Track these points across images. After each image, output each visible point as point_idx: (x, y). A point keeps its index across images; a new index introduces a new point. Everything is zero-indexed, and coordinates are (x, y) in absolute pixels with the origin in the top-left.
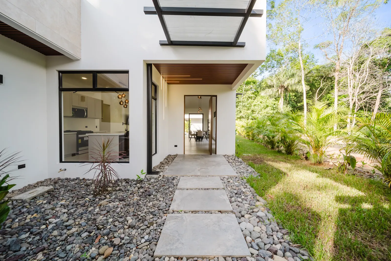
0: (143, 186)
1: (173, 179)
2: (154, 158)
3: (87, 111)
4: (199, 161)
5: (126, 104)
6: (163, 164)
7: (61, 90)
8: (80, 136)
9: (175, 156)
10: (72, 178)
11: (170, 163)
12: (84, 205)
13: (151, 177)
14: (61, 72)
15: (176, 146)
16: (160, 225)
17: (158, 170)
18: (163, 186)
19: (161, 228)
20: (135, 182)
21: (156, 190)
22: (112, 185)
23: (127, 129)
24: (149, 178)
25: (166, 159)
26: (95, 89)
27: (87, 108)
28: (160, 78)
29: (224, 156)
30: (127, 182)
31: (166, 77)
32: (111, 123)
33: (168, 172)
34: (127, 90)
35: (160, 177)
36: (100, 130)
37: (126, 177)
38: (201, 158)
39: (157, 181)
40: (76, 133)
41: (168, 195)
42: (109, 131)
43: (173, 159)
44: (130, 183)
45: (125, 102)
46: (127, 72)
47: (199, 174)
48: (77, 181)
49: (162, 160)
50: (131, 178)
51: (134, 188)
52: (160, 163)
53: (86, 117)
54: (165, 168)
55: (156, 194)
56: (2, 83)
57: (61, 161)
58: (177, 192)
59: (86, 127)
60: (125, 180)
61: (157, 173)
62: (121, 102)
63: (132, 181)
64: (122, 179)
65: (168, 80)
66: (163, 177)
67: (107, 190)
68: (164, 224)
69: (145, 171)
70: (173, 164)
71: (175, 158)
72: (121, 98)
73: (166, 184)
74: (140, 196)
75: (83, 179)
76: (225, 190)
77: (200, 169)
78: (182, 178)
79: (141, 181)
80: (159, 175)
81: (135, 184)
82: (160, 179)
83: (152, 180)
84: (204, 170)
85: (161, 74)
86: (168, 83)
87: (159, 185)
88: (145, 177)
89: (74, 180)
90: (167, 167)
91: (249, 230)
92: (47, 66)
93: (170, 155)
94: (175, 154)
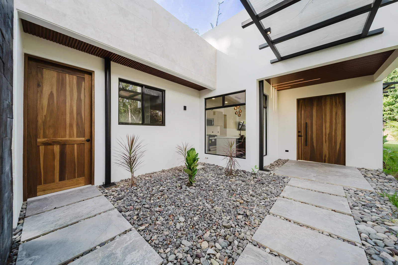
0: (256, 177)
1: (284, 178)
2: (265, 158)
3: (213, 120)
4: (317, 169)
5: (240, 113)
6: (273, 165)
7: (206, 109)
8: (210, 138)
9: (286, 161)
10: (211, 164)
11: (281, 165)
12: (222, 179)
13: (263, 172)
14: (206, 99)
15: (287, 151)
16: (273, 201)
17: (268, 169)
18: (274, 181)
19: (274, 202)
20: (250, 174)
21: (268, 182)
22: (235, 173)
23: (240, 134)
24: (261, 173)
25: (276, 162)
26: (224, 106)
27: (213, 119)
28: (270, 88)
29: (360, 169)
30: (244, 173)
31: (276, 86)
32: (227, 129)
33: (278, 172)
34: (244, 104)
35: (271, 174)
36: (220, 135)
37: (244, 169)
38: (320, 166)
39: (268, 176)
40: (208, 136)
41: (279, 187)
42: (226, 136)
43: (284, 162)
44: (246, 173)
45: (239, 112)
46: (244, 91)
47: (314, 179)
48: (214, 166)
49: (272, 162)
50: (247, 171)
51: (251, 177)
52: (271, 164)
53: (213, 125)
54: (275, 168)
55: (268, 184)
56: (186, 110)
57: (205, 153)
58: (287, 186)
59: (213, 132)
60: (243, 171)
61: (268, 171)
62: (236, 112)
63: (248, 173)
64: (240, 170)
65: (277, 88)
66: (274, 175)
67: (232, 174)
68: (275, 201)
69: (258, 166)
70: (283, 166)
71: (286, 162)
72: (236, 109)
73: (277, 180)
74: (255, 182)
75: (217, 166)
76: (346, 199)
77: (317, 176)
78: (292, 178)
79: (255, 174)
80: (270, 173)
81: (251, 175)
82: (270, 175)
83: (264, 175)
84: (320, 177)
85: (271, 84)
86: (278, 90)
87: (270, 179)
88: (258, 172)
89: (212, 165)
90: (277, 168)
91: (369, 231)
92: (200, 97)
93: (281, 160)
94: (286, 159)
